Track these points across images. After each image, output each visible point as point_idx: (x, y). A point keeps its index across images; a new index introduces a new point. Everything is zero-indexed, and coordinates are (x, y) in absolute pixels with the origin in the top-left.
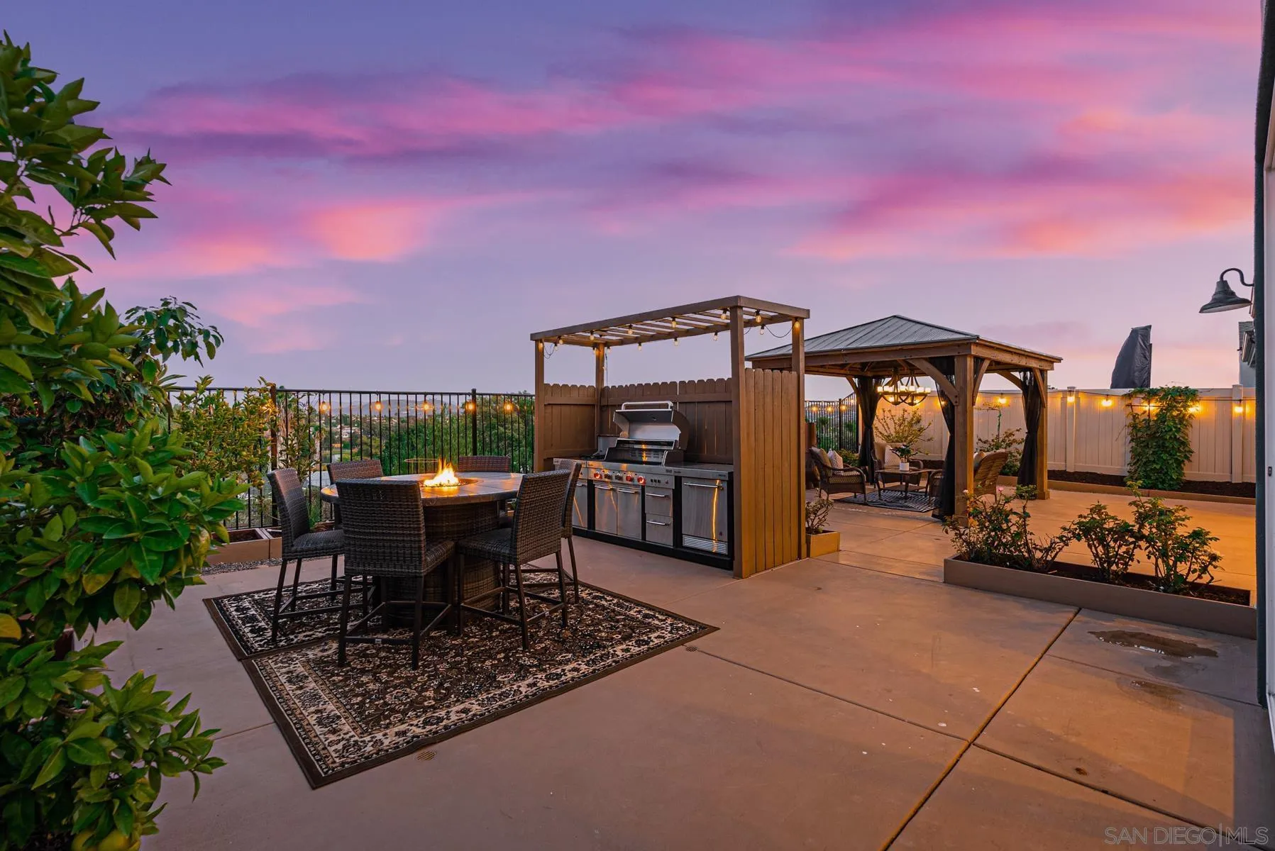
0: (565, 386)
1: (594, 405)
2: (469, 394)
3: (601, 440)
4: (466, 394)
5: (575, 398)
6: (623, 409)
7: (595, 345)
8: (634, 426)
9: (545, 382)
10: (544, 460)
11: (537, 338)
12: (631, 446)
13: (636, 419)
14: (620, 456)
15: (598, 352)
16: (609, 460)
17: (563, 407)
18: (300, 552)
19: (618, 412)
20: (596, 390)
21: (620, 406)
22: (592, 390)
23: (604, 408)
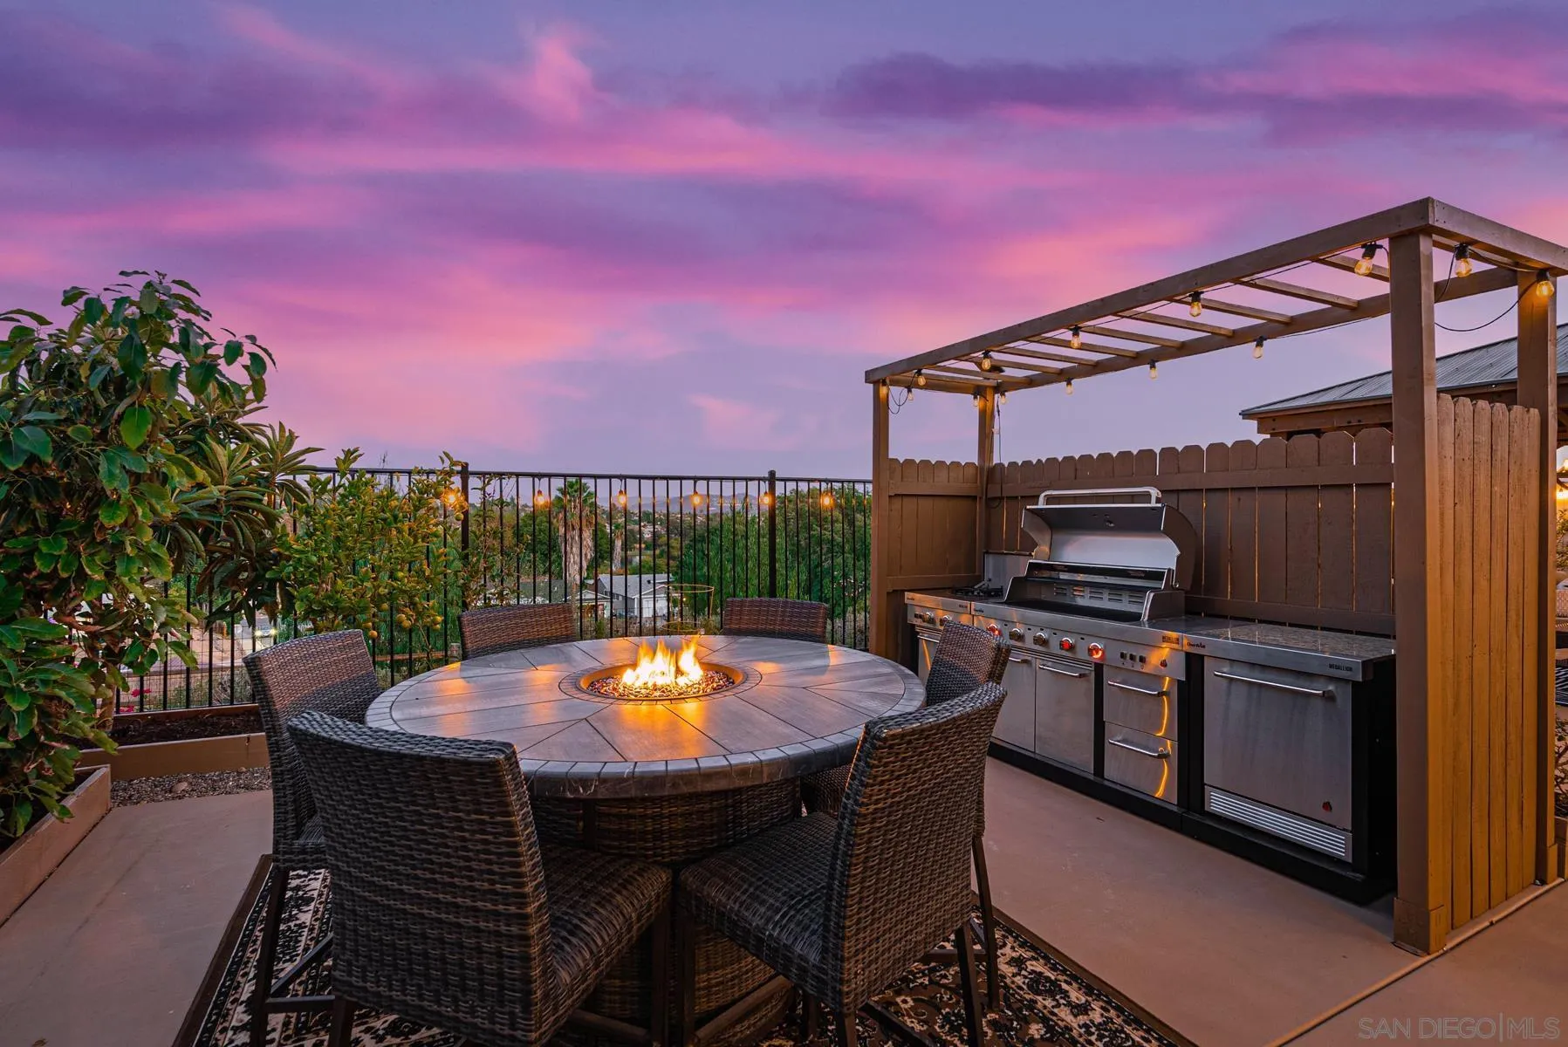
0: (926, 463)
1: (974, 498)
2: (764, 479)
3: (990, 561)
4: (759, 479)
5: (941, 485)
6: (1041, 505)
7: (978, 391)
8: (1058, 537)
9: (891, 456)
10: (888, 593)
11: (878, 378)
12: (1054, 574)
13: (1066, 523)
14: (1032, 593)
15: (982, 403)
16: (1016, 601)
17: (922, 501)
18: (312, 853)
19: (1031, 511)
20: (979, 470)
21: (1035, 499)
22: (971, 471)
23: (992, 502)
